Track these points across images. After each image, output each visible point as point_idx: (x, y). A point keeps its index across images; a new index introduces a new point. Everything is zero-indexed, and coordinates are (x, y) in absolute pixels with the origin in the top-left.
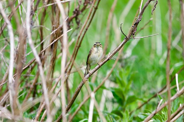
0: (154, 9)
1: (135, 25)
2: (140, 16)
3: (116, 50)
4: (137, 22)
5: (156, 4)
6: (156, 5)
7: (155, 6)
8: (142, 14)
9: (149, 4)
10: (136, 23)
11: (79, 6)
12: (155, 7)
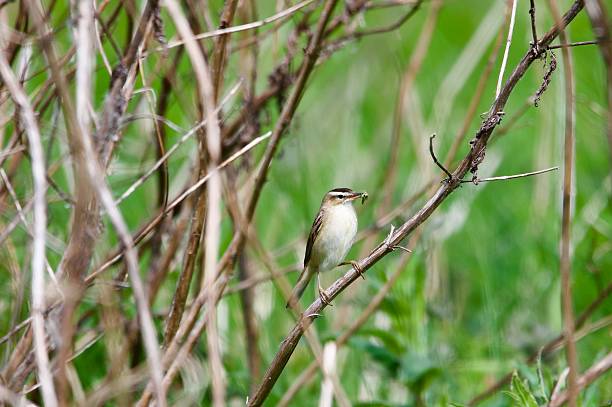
0: (544, 89)
1: (478, 136)
2: (496, 110)
3: (415, 217)
4: (487, 127)
5: (552, 69)
6: (549, 74)
7: (546, 78)
8: (504, 103)
9: (526, 68)
10: (482, 132)
11: (291, 59)
12: (548, 82)
